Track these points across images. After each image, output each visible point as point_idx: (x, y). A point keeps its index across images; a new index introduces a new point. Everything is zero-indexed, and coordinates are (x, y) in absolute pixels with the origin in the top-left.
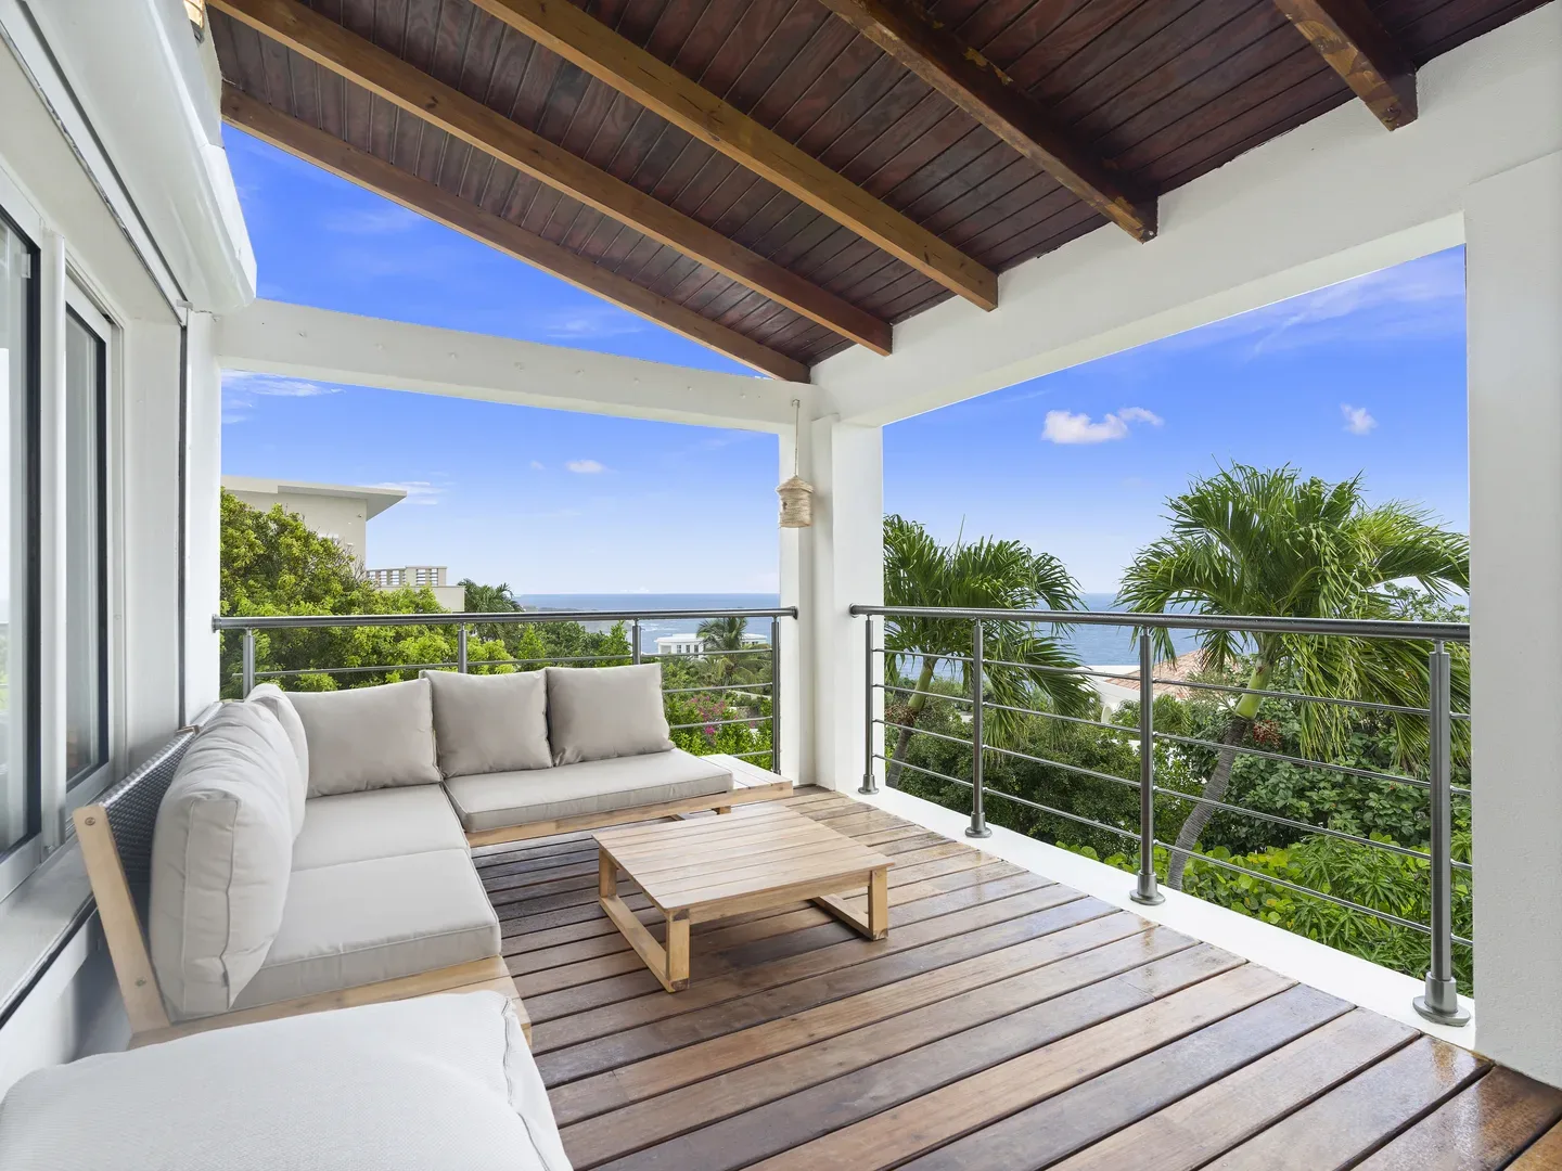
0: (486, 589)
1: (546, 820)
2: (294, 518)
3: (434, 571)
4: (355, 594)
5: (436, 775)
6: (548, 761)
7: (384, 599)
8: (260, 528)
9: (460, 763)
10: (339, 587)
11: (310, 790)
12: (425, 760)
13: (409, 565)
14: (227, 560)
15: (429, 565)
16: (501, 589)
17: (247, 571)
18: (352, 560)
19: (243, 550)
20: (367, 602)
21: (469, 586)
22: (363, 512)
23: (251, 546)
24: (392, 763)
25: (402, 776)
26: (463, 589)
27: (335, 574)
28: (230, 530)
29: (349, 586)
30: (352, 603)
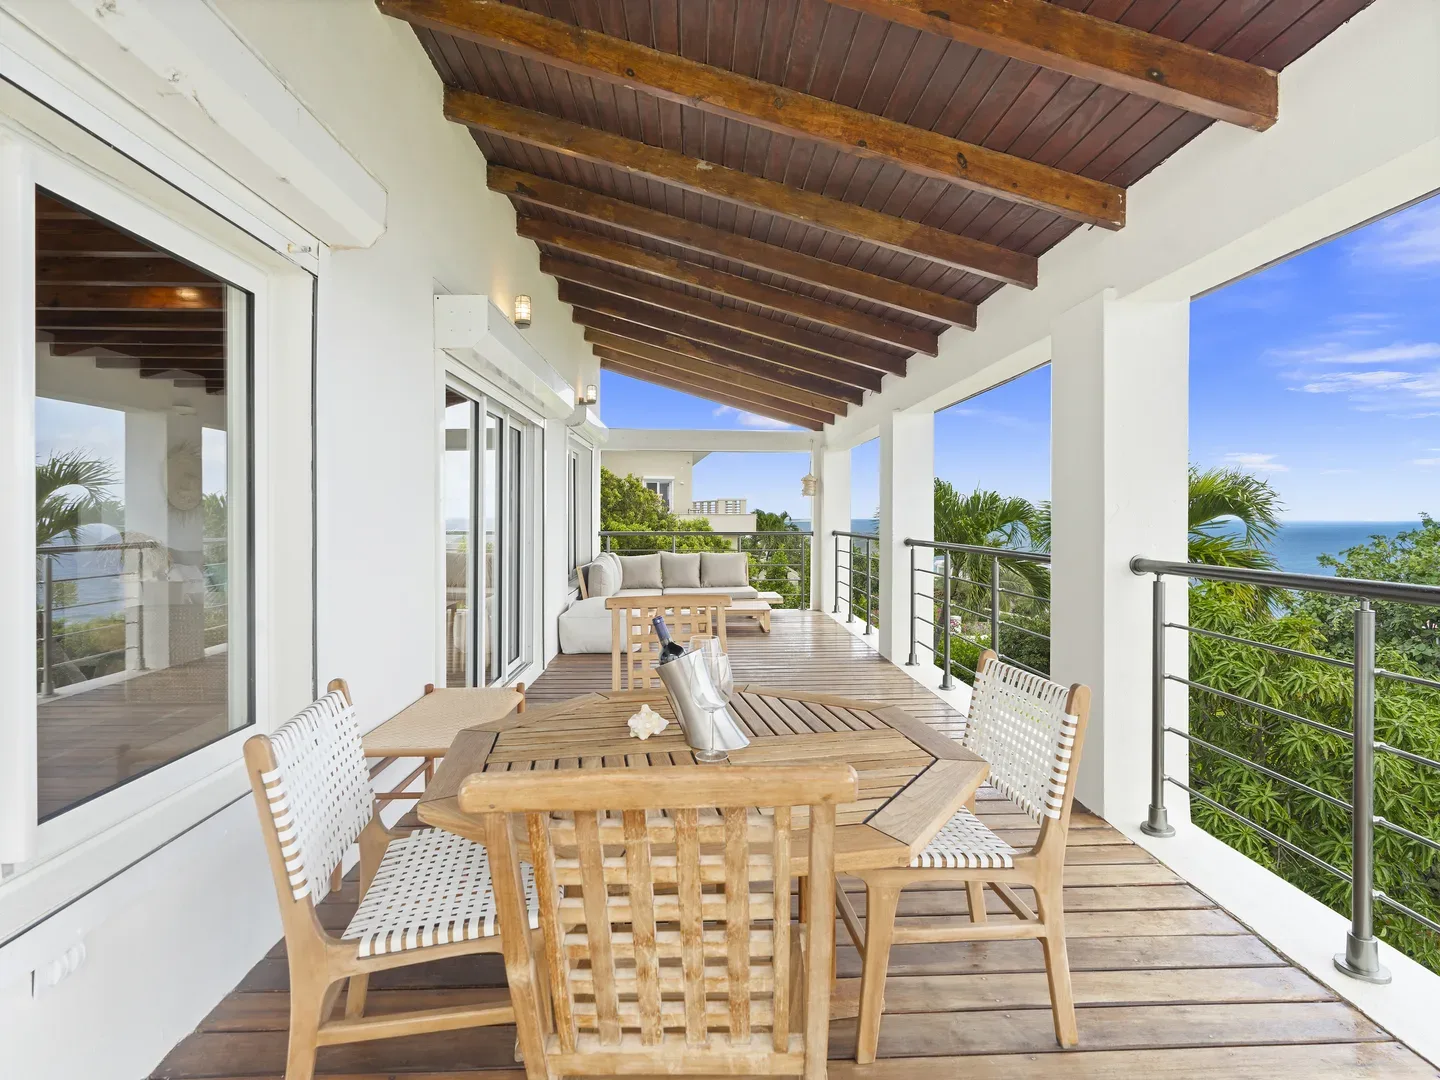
0: (771, 515)
2: (637, 480)
3: (738, 502)
4: (665, 521)
5: (661, 585)
7: (682, 524)
8: (620, 487)
9: (669, 581)
10: (657, 518)
11: (623, 586)
12: (658, 581)
13: (722, 498)
14: (604, 503)
15: (735, 498)
16: (785, 515)
17: (613, 510)
19: (612, 499)
20: (671, 525)
21: (759, 514)
22: (691, 461)
23: (616, 497)
24: (647, 581)
25: (650, 585)
26: (755, 516)
28: (607, 490)
29: (662, 518)
30: (662, 526)
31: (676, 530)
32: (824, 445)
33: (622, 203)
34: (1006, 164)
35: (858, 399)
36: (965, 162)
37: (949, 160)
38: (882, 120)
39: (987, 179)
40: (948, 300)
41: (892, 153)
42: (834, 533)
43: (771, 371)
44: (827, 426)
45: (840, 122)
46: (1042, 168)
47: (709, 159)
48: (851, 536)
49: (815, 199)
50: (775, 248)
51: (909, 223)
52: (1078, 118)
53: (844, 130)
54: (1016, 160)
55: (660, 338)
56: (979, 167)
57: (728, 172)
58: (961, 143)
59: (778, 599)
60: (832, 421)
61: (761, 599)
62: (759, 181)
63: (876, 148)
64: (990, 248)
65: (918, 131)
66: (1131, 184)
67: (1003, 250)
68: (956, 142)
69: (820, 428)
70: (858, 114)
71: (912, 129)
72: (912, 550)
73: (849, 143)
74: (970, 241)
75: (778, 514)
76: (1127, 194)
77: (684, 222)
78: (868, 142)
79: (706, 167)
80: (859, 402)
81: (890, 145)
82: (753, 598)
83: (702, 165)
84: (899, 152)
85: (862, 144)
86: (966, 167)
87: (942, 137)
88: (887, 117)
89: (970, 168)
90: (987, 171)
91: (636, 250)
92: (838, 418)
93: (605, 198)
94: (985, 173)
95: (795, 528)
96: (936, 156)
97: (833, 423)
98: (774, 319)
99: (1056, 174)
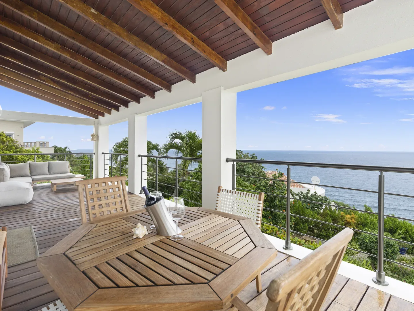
0: (60, 148)
1: (45, 180)
2: (3, 133)
3: (45, 143)
4: (18, 150)
5: (30, 175)
6: (48, 174)
7: (26, 151)
9: (33, 174)
10: (15, 148)
11: (10, 177)
12: (28, 172)
13: (37, 141)
16: (66, 148)
18: (17, 142)
20: (22, 151)
21: (56, 147)
22: (23, 126)
24: (22, 173)
25: (24, 175)
26: (54, 148)
27: (13, 145)
29: (17, 148)
30: (18, 152)
31: (25, 153)
32: (99, 124)
33: (42, 14)
34: (203, 45)
35: (117, 109)
36: (193, 41)
37: (189, 38)
38: (172, 18)
39: (199, 48)
40: (164, 82)
41: (175, 30)
42: (103, 153)
43: (86, 95)
44: (100, 117)
45: (160, 14)
46: (211, 49)
47: (96, 10)
48: (112, 154)
49: (135, 38)
50: (110, 51)
51: (164, 55)
52: (226, 38)
53: (161, 18)
54: (205, 45)
55: (37, 75)
56: (197, 44)
57: (103, 17)
58: (192, 35)
59: (83, 177)
60: (103, 115)
61: (77, 177)
62: (115, 24)
63: (170, 27)
64: (185, 69)
65: (182, 27)
66: (229, 60)
67: (188, 71)
68: (191, 34)
69: (97, 118)
70: (165, 14)
71: (180, 25)
72: (141, 158)
73: (163, 22)
74: (180, 65)
75: (63, 147)
76: (227, 63)
77: (72, 31)
78: (168, 24)
79: (94, 12)
80: (118, 110)
81: (174, 28)
82: (74, 177)
83: (93, 11)
84: (177, 31)
85: (166, 24)
86: (193, 42)
87: (188, 31)
88: (174, 18)
89: (194, 43)
90: (198, 45)
91: (40, 36)
92: (106, 114)
93: (32, 8)
94: (198, 46)
95: (70, 152)
96: (186, 36)
97: (104, 117)
98: (95, 77)
99: (214, 52)
